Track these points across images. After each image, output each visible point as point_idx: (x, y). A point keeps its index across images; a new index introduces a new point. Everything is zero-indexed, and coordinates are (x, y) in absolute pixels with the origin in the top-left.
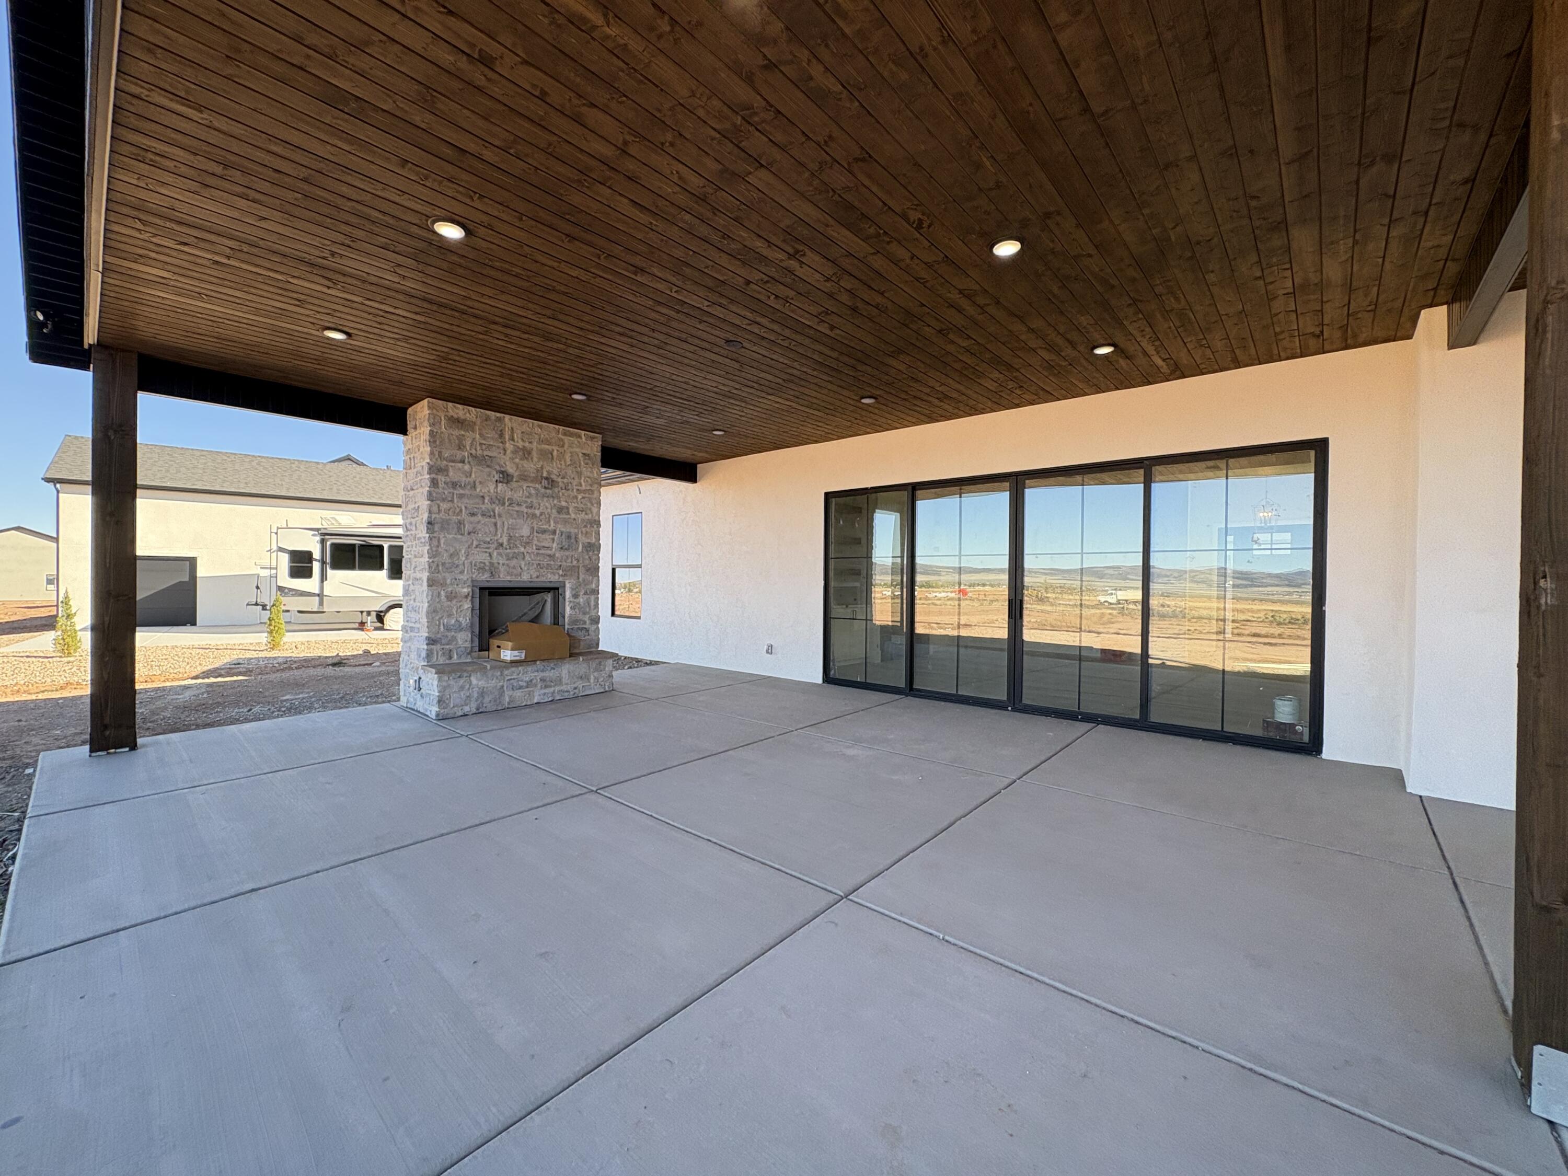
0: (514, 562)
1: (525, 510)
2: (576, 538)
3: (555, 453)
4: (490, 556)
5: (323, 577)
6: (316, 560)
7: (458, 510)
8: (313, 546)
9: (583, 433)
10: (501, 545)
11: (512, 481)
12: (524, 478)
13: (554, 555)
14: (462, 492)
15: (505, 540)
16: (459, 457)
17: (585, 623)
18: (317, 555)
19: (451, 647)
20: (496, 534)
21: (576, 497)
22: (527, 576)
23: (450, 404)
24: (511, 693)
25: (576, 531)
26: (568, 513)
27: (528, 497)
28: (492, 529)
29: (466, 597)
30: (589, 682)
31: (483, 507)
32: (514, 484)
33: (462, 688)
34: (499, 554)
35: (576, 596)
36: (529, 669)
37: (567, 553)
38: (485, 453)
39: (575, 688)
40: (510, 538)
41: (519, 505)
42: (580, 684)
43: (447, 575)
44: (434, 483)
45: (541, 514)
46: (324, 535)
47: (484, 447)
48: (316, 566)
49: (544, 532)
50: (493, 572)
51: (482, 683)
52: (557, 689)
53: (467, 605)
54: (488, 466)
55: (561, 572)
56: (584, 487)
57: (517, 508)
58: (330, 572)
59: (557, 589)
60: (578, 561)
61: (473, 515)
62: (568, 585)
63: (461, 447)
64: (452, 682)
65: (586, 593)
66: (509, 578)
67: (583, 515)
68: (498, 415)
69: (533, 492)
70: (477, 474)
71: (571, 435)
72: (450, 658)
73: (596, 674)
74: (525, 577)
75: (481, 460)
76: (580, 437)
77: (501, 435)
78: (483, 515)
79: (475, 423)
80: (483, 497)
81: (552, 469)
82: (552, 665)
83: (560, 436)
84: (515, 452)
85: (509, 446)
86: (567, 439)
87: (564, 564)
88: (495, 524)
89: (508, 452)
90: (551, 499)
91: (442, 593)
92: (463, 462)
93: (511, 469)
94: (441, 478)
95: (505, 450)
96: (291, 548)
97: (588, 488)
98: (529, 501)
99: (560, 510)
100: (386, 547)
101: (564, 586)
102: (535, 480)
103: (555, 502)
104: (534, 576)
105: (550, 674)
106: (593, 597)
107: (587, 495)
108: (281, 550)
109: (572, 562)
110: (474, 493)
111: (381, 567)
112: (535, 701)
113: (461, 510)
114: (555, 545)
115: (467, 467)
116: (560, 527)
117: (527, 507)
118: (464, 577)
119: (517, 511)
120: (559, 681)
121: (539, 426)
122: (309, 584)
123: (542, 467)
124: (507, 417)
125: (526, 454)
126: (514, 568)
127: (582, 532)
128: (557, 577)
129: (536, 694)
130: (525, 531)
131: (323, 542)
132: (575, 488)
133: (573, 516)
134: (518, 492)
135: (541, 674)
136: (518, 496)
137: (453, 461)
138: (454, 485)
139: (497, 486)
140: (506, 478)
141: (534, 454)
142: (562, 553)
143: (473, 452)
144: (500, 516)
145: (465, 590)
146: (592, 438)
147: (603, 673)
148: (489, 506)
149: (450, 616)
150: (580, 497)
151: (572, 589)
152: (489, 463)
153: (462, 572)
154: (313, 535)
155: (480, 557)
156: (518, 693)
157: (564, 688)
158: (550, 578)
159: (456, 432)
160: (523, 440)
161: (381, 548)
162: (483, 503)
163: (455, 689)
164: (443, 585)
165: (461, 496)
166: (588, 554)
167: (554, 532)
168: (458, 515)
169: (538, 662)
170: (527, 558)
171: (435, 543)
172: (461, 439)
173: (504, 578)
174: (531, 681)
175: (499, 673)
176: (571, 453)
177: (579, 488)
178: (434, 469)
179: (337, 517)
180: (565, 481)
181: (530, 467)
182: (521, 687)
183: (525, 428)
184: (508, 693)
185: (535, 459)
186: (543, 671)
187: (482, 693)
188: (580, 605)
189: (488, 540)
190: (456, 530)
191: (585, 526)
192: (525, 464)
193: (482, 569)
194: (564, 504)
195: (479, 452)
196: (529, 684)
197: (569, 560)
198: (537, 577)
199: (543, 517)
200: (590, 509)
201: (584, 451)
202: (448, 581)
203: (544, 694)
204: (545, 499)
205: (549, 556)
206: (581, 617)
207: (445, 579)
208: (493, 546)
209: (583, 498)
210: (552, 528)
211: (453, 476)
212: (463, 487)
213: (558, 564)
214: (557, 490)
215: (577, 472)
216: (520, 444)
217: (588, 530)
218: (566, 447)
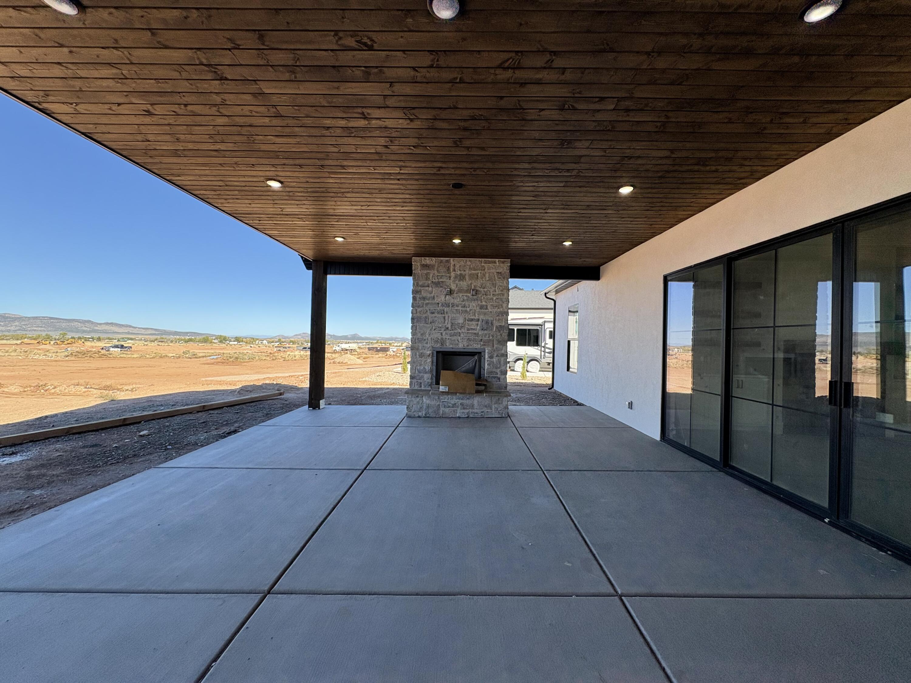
0: (455, 338)
1: (461, 309)
2: (492, 323)
3: (479, 274)
4: (441, 334)
7: (425, 311)
9: (497, 260)
10: (448, 328)
11: (453, 293)
12: (460, 291)
13: (478, 333)
14: (427, 302)
15: (449, 326)
16: (426, 284)
17: (497, 374)
19: (421, 381)
20: (444, 323)
21: (492, 299)
22: (461, 345)
23: (423, 258)
24: (444, 409)
25: (492, 319)
26: (487, 309)
27: (463, 301)
28: (443, 320)
29: (429, 356)
30: (491, 409)
31: (438, 308)
32: (455, 295)
33: (418, 402)
34: (446, 334)
35: (491, 357)
36: (454, 397)
37: (486, 332)
38: (440, 280)
39: (482, 412)
40: (452, 324)
41: (457, 306)
42: (485, 410)
43: (420, 345)
44: (414, 298)
45: (470, 310)
47: (439, 277)
49: (472, 320)
50: (443, 342)
51: (428, 402)
52: (471, 410)
53: (429, 360)
54: (441, 287)
55: (482, 343)
56: (497, 292)
57: (456, 308)
59: (480, 353)
60: (493, 336)
61: (433, 313)
62: (487, 351)
63: (427, 279)
64: (413, 399)
65: (497, 356)
66: (451, 346)
67: (496, 310)
68: (447, 259)
69: (465, 298)
70: (436, 291)
71: (490, 263)
72: (421, 387)
73: (496, 405)
74: (461, 346)
75: (437, 284)
76: (495, 262)
77: (449, 269)
78: (438, 313)
79: (434, 265)
80: (438, 304)
81: (477, 283)
82: (468, 396)
83: (483, 264)
84: (456, 277)
85: (453, 274)
86: (486, 266)
87: (484, 338)
88: (444, 318)
89: (452, 278)
90: (476, 301)
91: (417, 353)
92: (429, 286)
93: (453, 287)
94: (418, 296)
95: (450, 277)
97: (500, 293)
98: (463, 303)
99: (482, 307)
100: (515, 329)
101: (485, 352)
102: (468, 291)
103: (479, 302)
104: (465, 345)
105: (466, 402)
106: (502, 359)
107: (500, 297)
109: (489, 337)
110: (433, 302)
112: (457, 416)
113: (427, 311)
114: (478, 327)
115: (430, 289)
116: (481, 317)
117: (462, 307)
118: (429, 345)
119: (456, 310)
120: (472, 406)
121: (470, 260)
123: (471, 284)
124: (452, 259)
125: (462, 277)
126: (454, 340)
127: (496, 320)
128: (479, 346)
129: (458, 412)
130: (461, 321)
132: (492, 293)
133: (490, 310)
134: (457, 299)
135: (461, 401)
136: (456, 301)
137: (424, 287)
138: (424, 298)
139: (446, 297)
140: (451, 292)
141: (467, 277)
142: (483, 332)
143: (434, 281)
144: (447, 313)
145: (428, 352)
146: (503, 262)
147: (501, 406)
148: (441, 308)
149: (421, 365)
150: (495, 298)
151: (489, 353)
152: (441, 285)
153: (427, 343)
155: (436, 335)
156: (447, 410)
157: (475, 411)
158: (475, 346)
159: (425, 272)
160: (460, 270)
162: (438, 306)
163: (415, 403)
164: (418, 349)
165: (427, 304)
166: (499, 332)
167: (478, 320)
168: (425, 314)
169: (458, 394)
170: (462, 335)
171: (414, 328)
172: (427, 274)
173: (449, 346)
174: (455, 404)
175: (437, 397)
176: (489, 273)
177: (494, 293)
178: (415, 292)
180: (486, 290)
181: (464, 284)
182: (449, 407)
183: (462, 263)
184: (442, 409)
185: (467, 279)
186: (462, 399)
187: (428, 407)
188: (493, 363)
189: (441, 326)
190: (424, 322)
191: (498, 316)
192: (461, 283)
193: (437, 342)
194: (484, 303)
195: (437, 280)
196: (454, 405)
197: (488, 336)
198: (467, 346)
199: (471, 312)
200: (502, 305)
201: (498, 271)
202: (420, 348)
203: (463, 413)
204: (473, 301)
205: (475, 333)
206: (494, 370)
207: (419, 346)
208: (443, 329)
209: (497, 299)
210: (477, 318)
211: (424, 294)
212: (429, 300)
213: (481, 338)
214: (480, 296)
215: (493, 284)
216: (459, 273)
217: (500, 318)
218: (486, 270)
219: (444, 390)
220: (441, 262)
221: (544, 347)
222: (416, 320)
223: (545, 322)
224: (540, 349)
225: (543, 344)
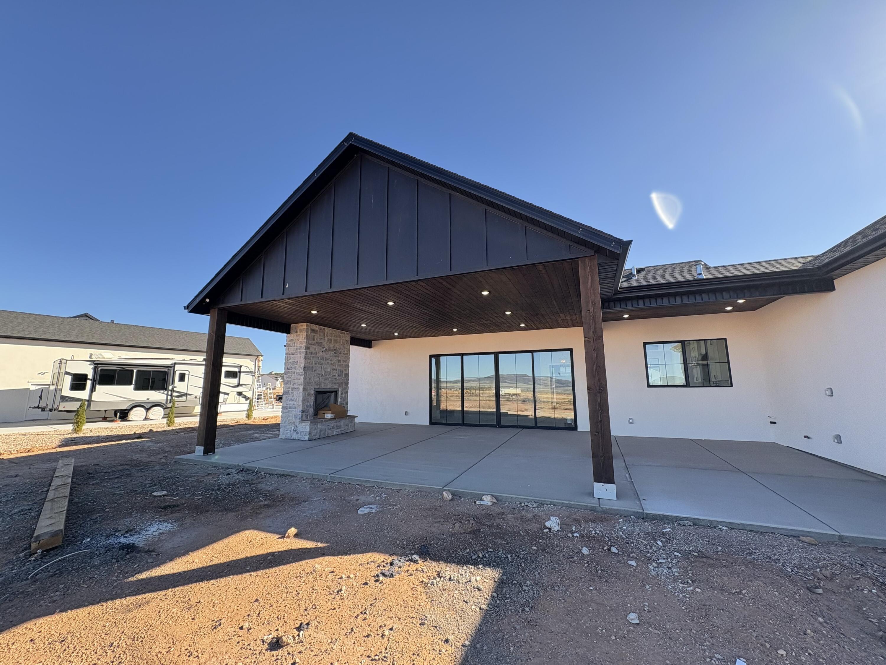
0: (326, 381)
1: (329, 362)
2: (343, 372)
3: (338, 340)
4: (319, 379)
5: (93, 389)
6: (89, 379)
7: (312, 362)
8: (88, 370)
9: (346, 332)
10: (322, 375)
12: (329, 350)
16: (313, 344)
17: (345, 405)
18: (90, 376)
19: (309, 414)
20: (321, 371)
21: (343, 357)
23: (312, 325)
24: (328, 431)
25: (343, 369)
28: (321, 369)
29: (313, 395)
31: (319, 361)
32: (327, 352)
34: (322, 378)
35: (342, 394)
36: (335, 421)
37: (340, 378)
38: (320, 341)
39: (344, 430)
40: (325, 372)
41: (328, 360)
42: (345, 428)
43: (308, 387)
44: (306, 353)
45: (334, 363)
46: (96, 365)
47: (320, 339)
48: (89, 383)
49: (334, 370)
50: (320, 385)
51: (321, 427)
52: (340, 429)
53: (313, 398)
55: (338, 385)
58: (98, 387)
59: (336, 391)
60: (343, 380)
61: (316, 364)
62: (340, 390)
63: (313, 340)
64: (311, 426)
65: (344, 393)
66: (324, 387)
68: (324, 327)
69: (332, 355)
70: (318, 348)
71: (342, 333)
72: (307, 418)
73: (350, 424)
74: (328, 387)
75: (319, 344)
76: (345, 334)
77: (324, 335)
78: (318, 364)
79: (317, 331)
80: (319, 357)
81: (337, 346)
82: (339, 420)
83: (340, 334)
84: (328, 340)
85: (326, 338)
87: (339, 381)
88: (321, 367)
91: (306, 393)
92: (314, 345)
93: (326, 347)
94: (308, 351)
95: (325, 340)
96: (73, 372)
98: (331, 358)
99: (339, 361)
100: (135, 371)
101: (338, 390)
102: (333, 350)
103: (337, 358)
104: (330, 386)
105: (338, 424)
106: (346, 394)
108: (67, 373)
109: (341, 381)
110: (316, 356)
111: (131, 384)
112: (334, 434)
114: (337, 375)
115: (315, 347)
116: (339, 368)
118: (312, 387)
119: (327, 362)
120: (340, 427)
121: (334, 331)
122: (83, 395)
123: (334, 346)
125: (330, 341)
126: (326, 383)
128: (337, 387)
129: (335, 431)
130: (329, 370)
131: (95, 369)
132: (343, 352)
133: (342, 363)
134: (328, 355)
136: (328, 357)
137: (312, 345)
138: (312, 353)
139: (322, 353)
140: (325, 350)
141: (333, 341)
142: (338, 377)
143: (317, 341)
144: (323, 364)
145: (312, 392)
146: (348, 334)
147: (352, 424)
149: (308, 402)
151: (341, 391)
152: (321, 345)
153: (312, 385)
154: (90, 365)
155: (317, 380)
156: (330, 431)
157: (342, 429)
158: (335, 387)
159: (313, 334)
160: (330, 336)
161: (132, 371)
164: (307, 390)
165: (313, 357)
166: (345, 378)
167: (337, 370)
168: (312, 364)
169: (336, 419)
170: (329, 380)
172: (314, 336)
175: (326, 423)
176: (342, 340)
178: (306, 348)
179: (103, 354)
180: (340, 350)
182: (330, 429)
183: (331, 332)
185: (333, 343)
187: (321, 431)
188: (343, 397)
189: (319, 373)
190: (311, 370)
192: (330, 345)
193: (317, 384)
194: (340, 359)
196: (333, 428)
198: (332, 387)
201: (346, 339)
203: (337, 432)
204: (335, 357)
205: (335, 379)
206: (343, 402)
208: (321, 375)
209: (345, 357)
210: (336, 368)
211: (312, 350)
212: (314, 354)
213: (337, 382)
214: (338, 354)
215: (343, 347)
216: (329, 338)
219: (330, 417)
220: (321, 328)
221: (171, 391)
223: (175, 364)
224: (166, 392)
225: (170, 388)
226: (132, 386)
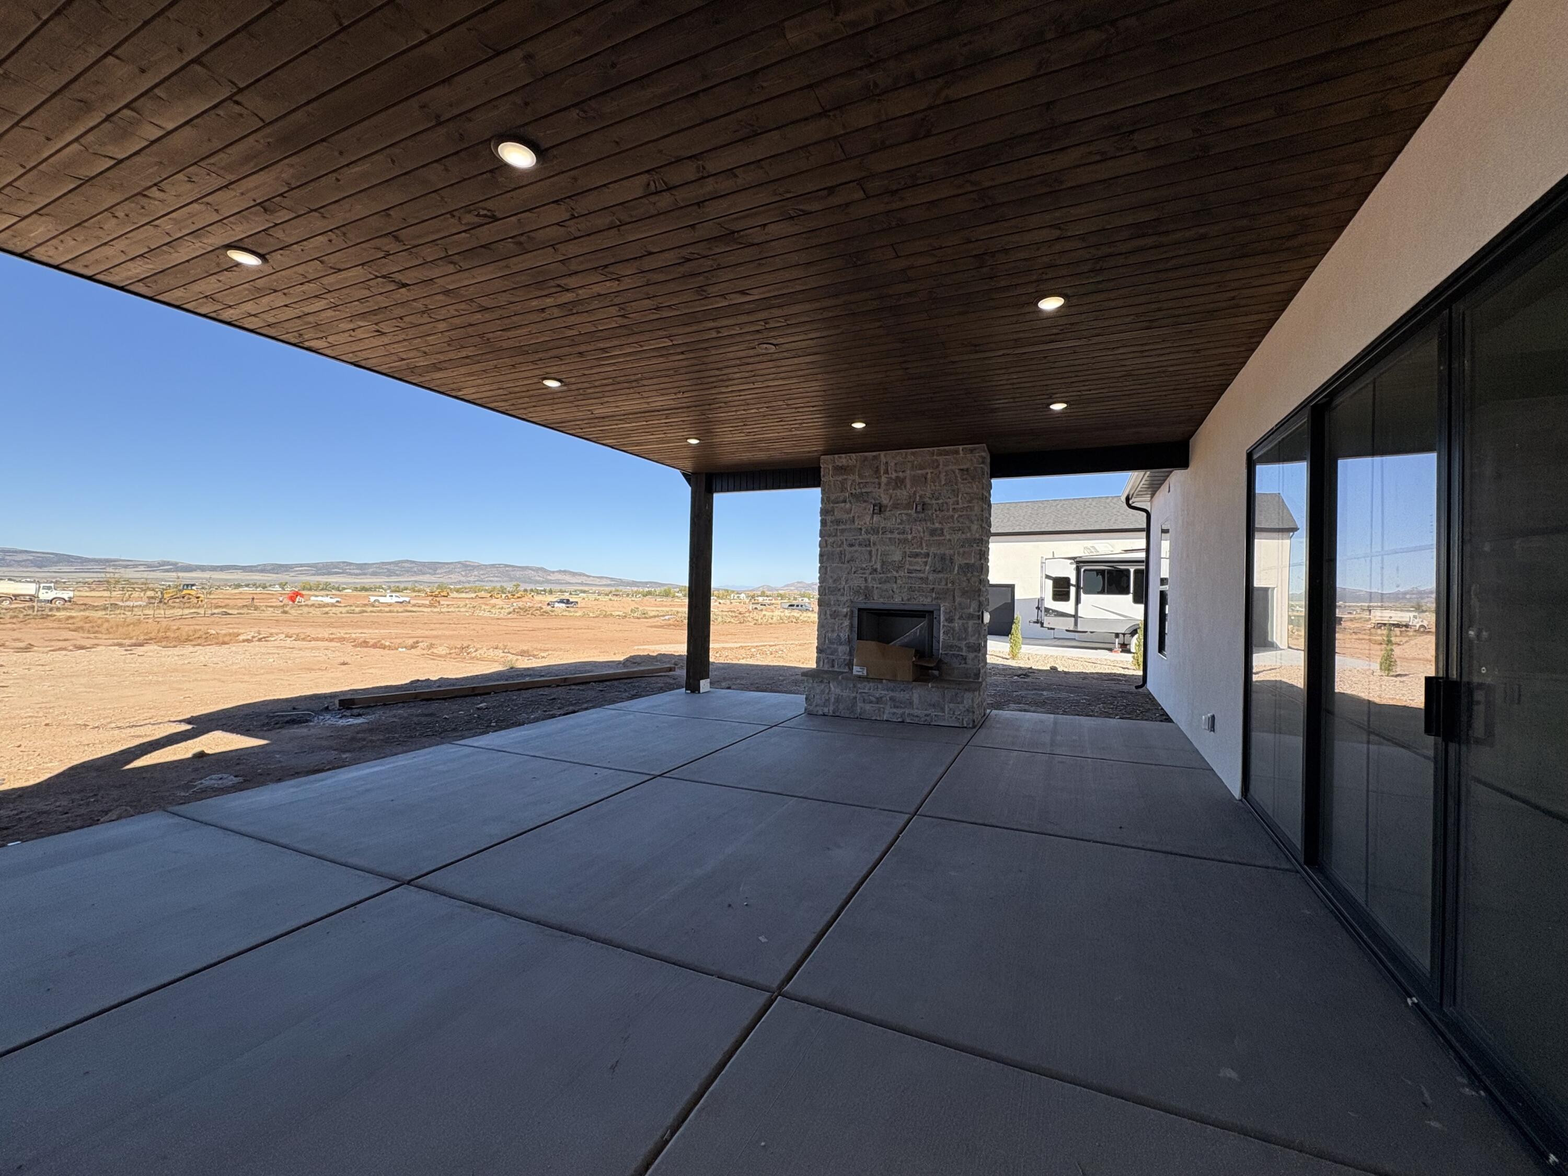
0: (885, 587)
1: (898, 536)
2: (951, 559)
3: (929, 476)
4: (866, 580)
5: (1078, 601)
6: (1073, 585)
7: (840, 542)
8: (1070, 572)
9: (961, 447)
10: (876, 570)
11: (885, 511)
12: (896, 506)
13: (927, 578)
14: (844, 527)
15: (878, 566)
16: (842, 499)
17: (960, 649)
18: (1073, 581)
19: (834, 657)
20: (870, 561)
21: (952, 517)
22: (898, 600)
23: (836, 456)
24: (862, 705)
25: (952, 552)
26: (942, 534)
27: (900, 524)
28: (867, 556)
29: (845, 616)
30: (944, 712)
31: (860, 537)
32: (888, 514)
33: (823, 692)
34: (874, 579)
35: (950, 620)
36: (880, 686)
37: (941, 575)
38: (864, 490)
39: (926, 715)
40: (883, 563)
41: (892, 532)
42: (932, 712)
43: (832, 597)
44: (823, 523)
45: (914, 538)
46: (1079, 563)
47: (862, 485)
48: (1073, 590)
49: (917, 555)
50: (867, 594)
51: (838, 691)
52: (907, 711)
53: (847, 623)
54: (865, 501)
55: (934, 595)
56: (960, 506)
57: (889, 536)
58: (1083, 596)
59: (932, 612)
60: (953, 583)
61: (851, 545)
62: (942, 609)
63: (843, 489)
64: (815, 685)
65: (961, 618)
66: (882, 600)
67: (959, 535)
68: (874, 454)
69: (904, 518)
70: (856, 508)
71: (947, 453)
73: (951, 705)
74: (897, 600)
75: (860, 497)
76: (957, 452)
77: (877, 470)
78: (860, 545)
79: (855, 467)
80: (861, 529)
81: (925, 492)
82: (902, 687)
83: (935, 457)
84: (888, 484)
85: (884, 479)
86: (941, 459)
87: (936, 586)
88: (870, 552)
89: (883, 485)
90: (924, 523)
91: (828, 612)
92: (845, 501)
93: (885, 501)
94: (829, 518)
95: (879, 484)
96: (1054, 576)
97: (965, 505)
98: (901, 527)
99: (933, 532)
100: (1132, 571)
101: (940, 610)
102: (908, 506)
103: (929, 524)
104: (905, 599)
105: (899, 695)
106: (971, 623)
107: (964, 513)
108: (1048, 577)
109: (946, 584)
110: (853, 527)
111: (1127, 592)
112: (885, 718)
113: (843, 543)
114: (927, 568)
115: (848, 505)
116: (933, 550)
117: (899, 533)
118: (844, 599)
119: (890, 539)
121: (913, 454)
122: (1067, 607)
123: (915, 493)
124: (882, 454)
125: (899, 483)
126: (886, 591)
127: (958, 553)
128: (929, 600)
129: (887, 712)
130: (897, 557)
131: (1078, 570)
132: (951, 507)
133: (948, 537)
134: (891, 521)
135: (891, 694)
136: (889, 525)
137: (837, 503)
138: (839, 522)
139: (872, 517)
140: (880, 509)
141: (908, 481)
142: (935, 575)
143: (854, 491)
144: (874, 544)
145: (845, 610)
146: (972, 451)
147: (961, 707)
148: (865, 536)
149: (833, 631)
150: (956, 516)
151: (945, 613)
152: (866, 498)
153: (843, 595)
154: (1071, 563)
155: (857, 582)
156: (868, 707)
157: (916, 712)
158: (923, 601)
159: (840, 478)
160: (896, 471)
161: (1128, 571)
162: (861, 535)
163: (818, 691)
164: (829, 605)
165: (843, 531)
166: (966, 576)
167: (927, 555)
168: (840, 546)
169: (884, 681)
170: (899, 581)
171: (823, 570)
172: (843, 482)
173: (878, 601)
174: (881, 698)
175: (852, 685)
176: (946, 471)
177: (956, 506)
178: (824, 512)
179: (1096, 546)
180: (940, 501)
181: (902, 494)
182: (871, 702)
183: (899, 459)
184: (860, 704)
185: (908, 486)
186: (892, 690)
187: (838, 700)
188: (954, 630)
189: (864, 566)
190: (838, 559)
191: (962, 546)
192: (898, 492)
193: (857, 592)
194: (937, 525)
195: (859, 490)
196: (879, 700)
197: (943, 583)
198: (908, 600)
199: (915, 541)
200: (969, 528)
201: (962, 467)
202: (832, 603)
203: (894, 714)
204: (918, 523)
205: (921, 578)
206: (956, 642)
207: (829, 599)
208: (868, 572)
209: (960, 516)
210: (924, 551)
211: (838, 515)
212: (845, 523)
213: (931, 587)
214: (930, 512)
215: (953, 491)
216: (894, 475)
217: (966, 550)
218: (941, 466)
219: (860, 674)
220: (866, 459)
222: (825, 557)
226: (1130, 597)
